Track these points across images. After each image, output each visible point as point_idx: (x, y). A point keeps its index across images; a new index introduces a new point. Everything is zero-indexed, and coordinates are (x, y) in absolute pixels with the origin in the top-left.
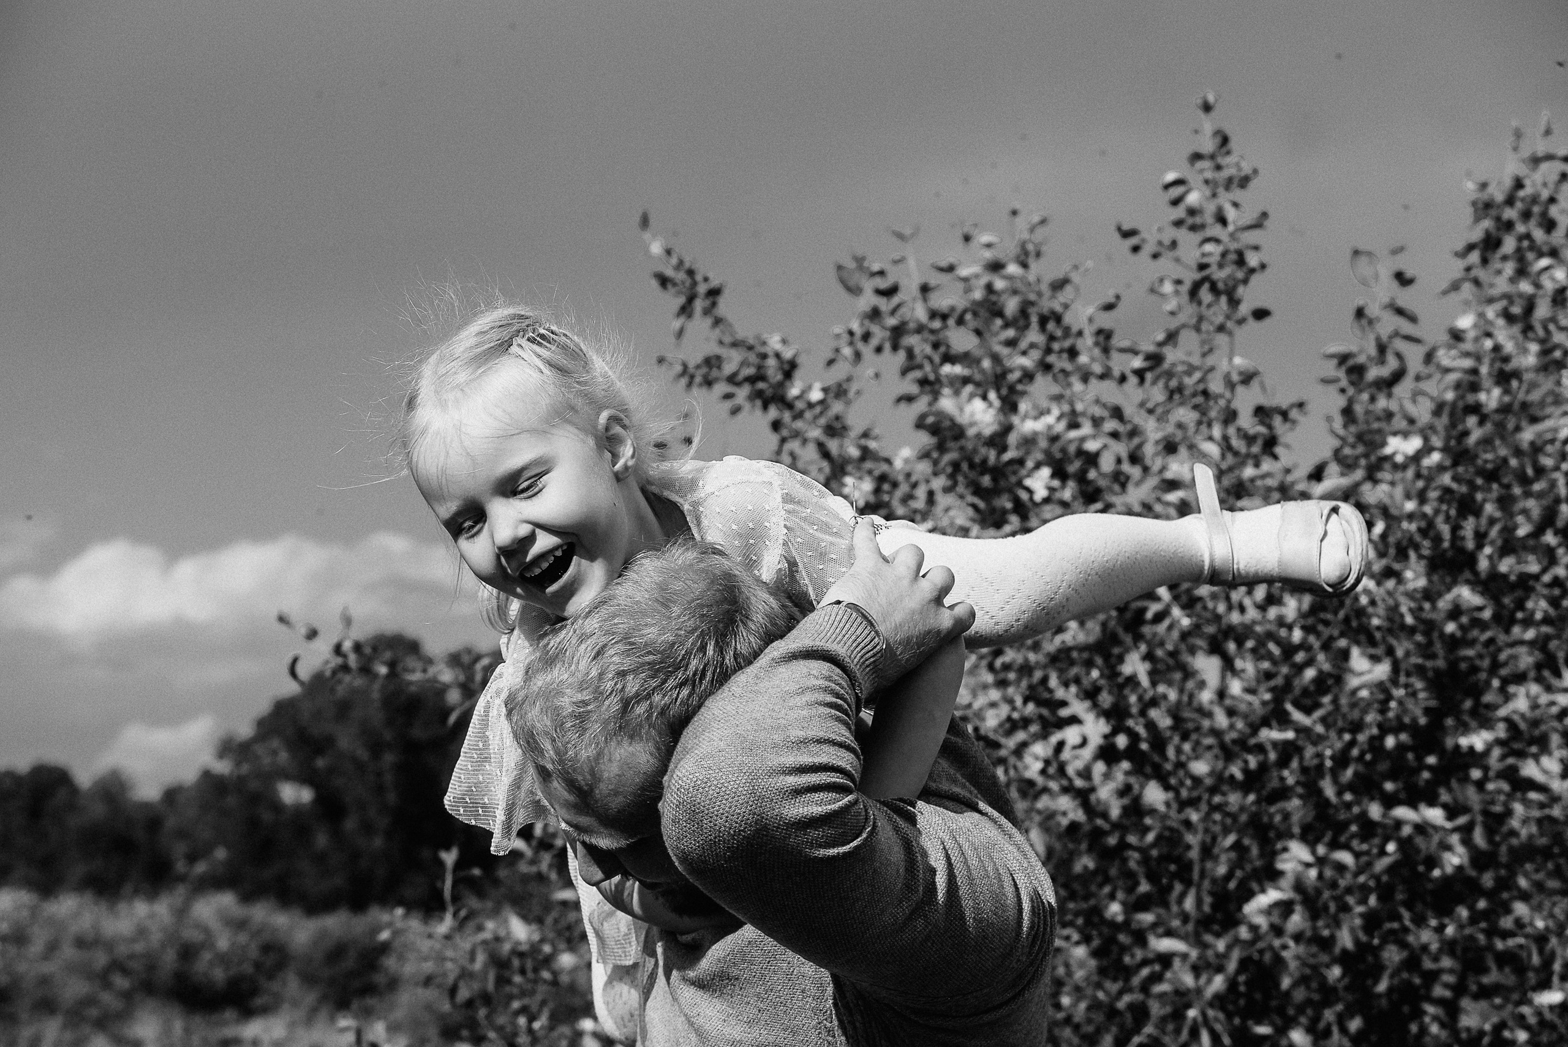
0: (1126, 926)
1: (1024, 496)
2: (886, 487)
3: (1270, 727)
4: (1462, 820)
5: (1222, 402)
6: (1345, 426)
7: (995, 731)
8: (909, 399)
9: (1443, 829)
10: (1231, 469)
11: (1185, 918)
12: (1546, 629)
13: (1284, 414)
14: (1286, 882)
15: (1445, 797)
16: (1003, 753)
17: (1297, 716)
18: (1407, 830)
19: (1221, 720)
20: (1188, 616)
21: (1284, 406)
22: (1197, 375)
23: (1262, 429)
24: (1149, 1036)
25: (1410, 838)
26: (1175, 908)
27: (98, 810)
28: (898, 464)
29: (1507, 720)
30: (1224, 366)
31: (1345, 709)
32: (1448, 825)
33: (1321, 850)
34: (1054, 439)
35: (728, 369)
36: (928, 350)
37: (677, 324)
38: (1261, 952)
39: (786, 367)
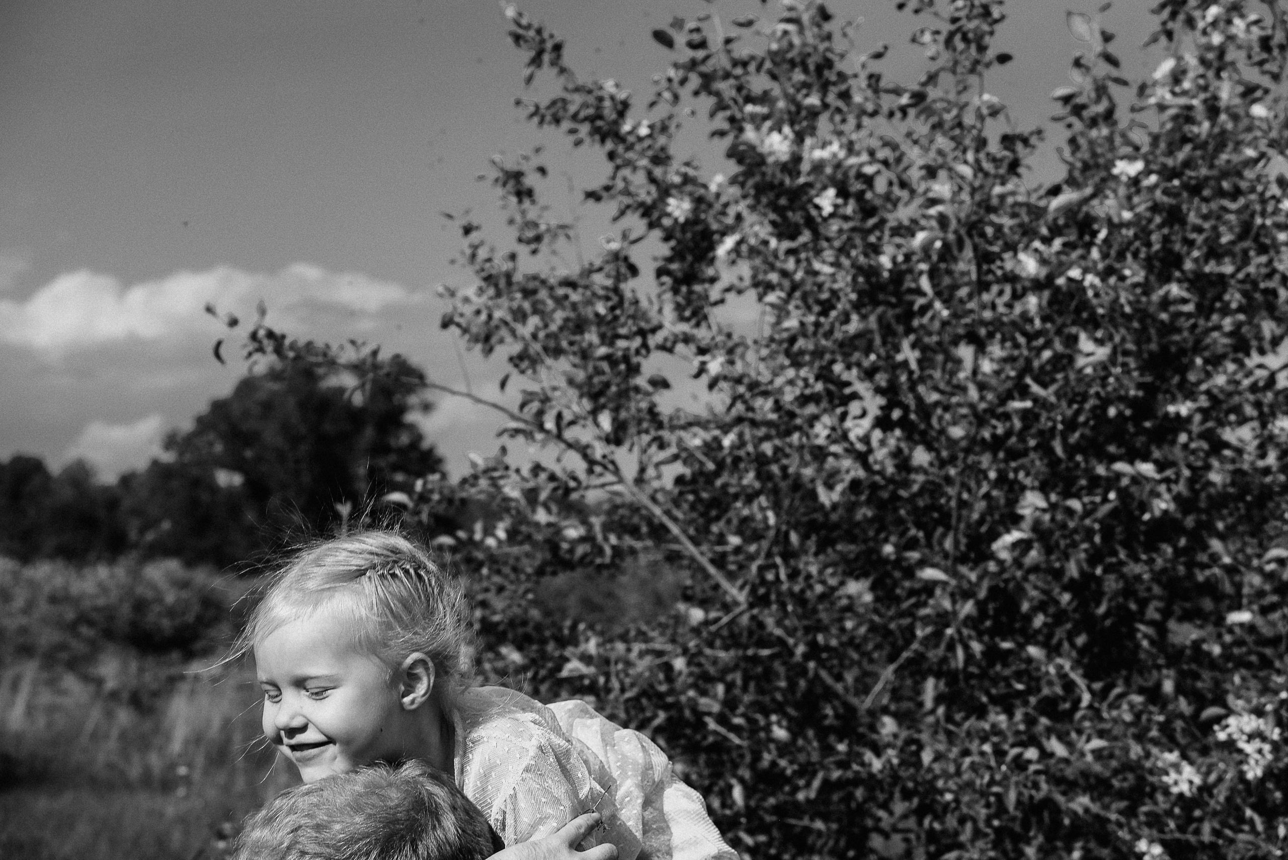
0: (898, 562)
1: (814, 212)
2: (703, 207)
3: (1013, 399)
4: (1169, 473)
5: (975, 132)
6: (1073, 153)
7: (791, 403)
8: (722, 134)
9: (1153, 479)
10: (981, 187)
11: (946, 556)
12: (1241, 317)
13: (1025, 141)
14: (1026, 525)
15: (1157, 454)
16: (798, 421)
17: (1035, 388)
18: (1125, 482)
19: (973, 393)
20: (948, 308)
21: (1026, 134)
22: (954, 112)
23: (1006, 153)
24: (916, 651)
25: (1127, 487)
26: (937, 548)
27: (67, 494)
28: (713, 188)
29: (1208, 392)
30: (976, 101)
31: (1073, 383)
32: (1158, 477)
33: (1053, 497)
34: (838, 166)
35: (572, 109)
36: (733, 93)
37: (527, 72)
38: (1006, 581)
39: (620, 107)
